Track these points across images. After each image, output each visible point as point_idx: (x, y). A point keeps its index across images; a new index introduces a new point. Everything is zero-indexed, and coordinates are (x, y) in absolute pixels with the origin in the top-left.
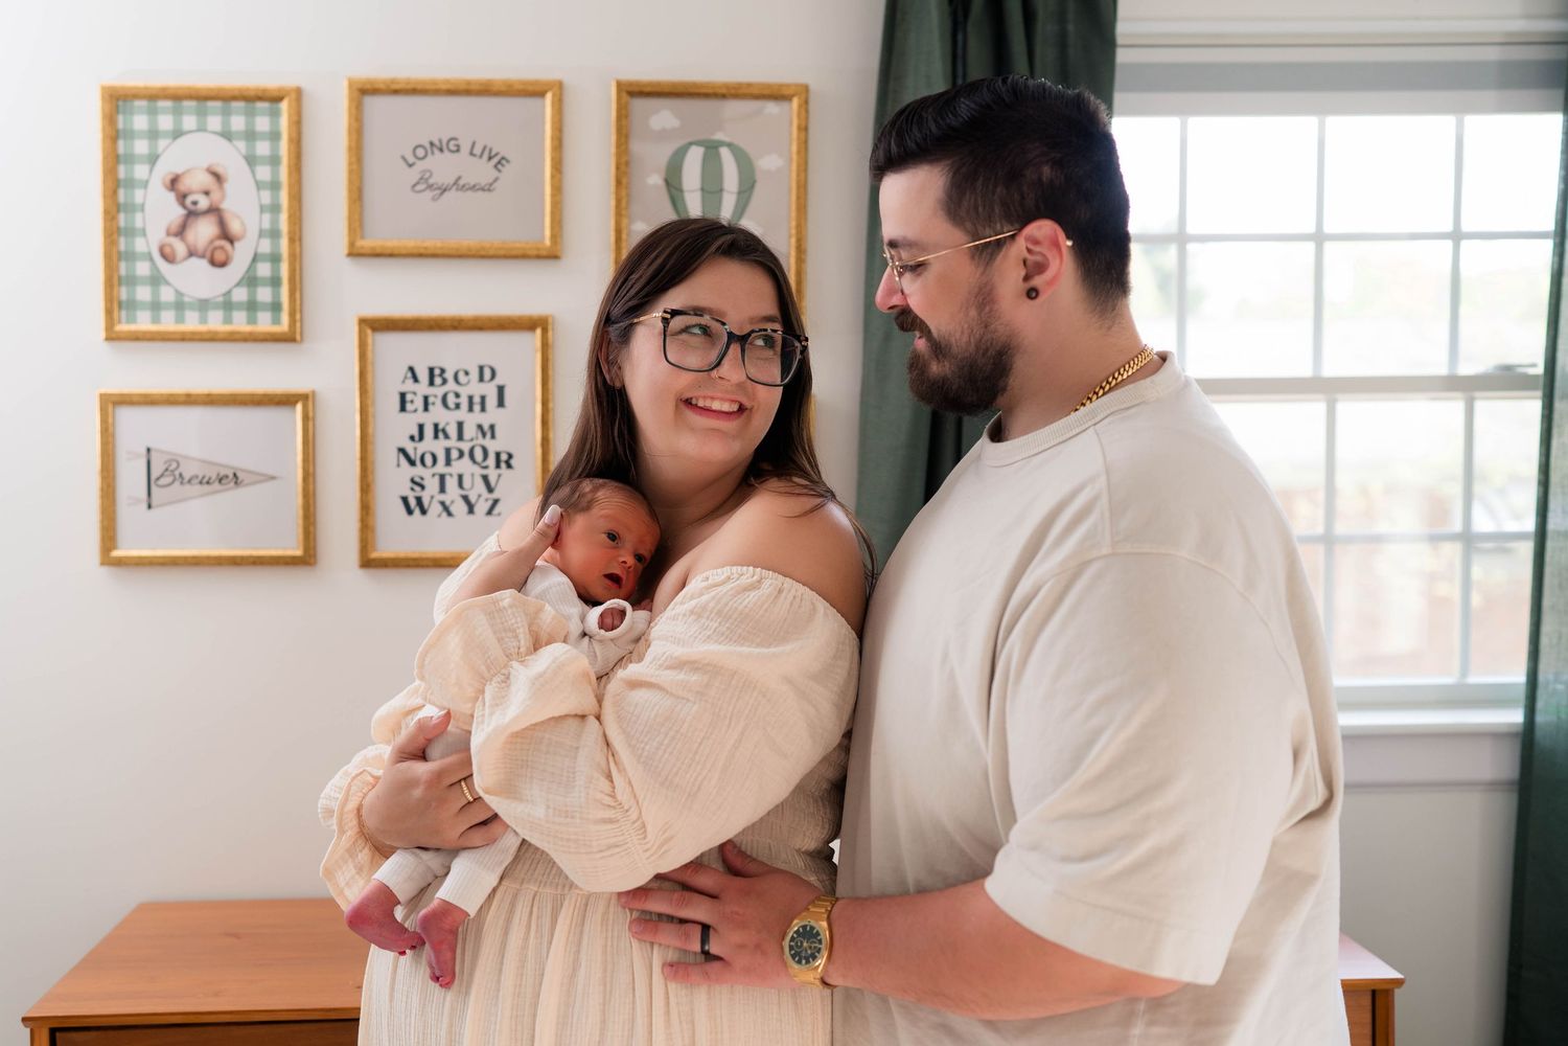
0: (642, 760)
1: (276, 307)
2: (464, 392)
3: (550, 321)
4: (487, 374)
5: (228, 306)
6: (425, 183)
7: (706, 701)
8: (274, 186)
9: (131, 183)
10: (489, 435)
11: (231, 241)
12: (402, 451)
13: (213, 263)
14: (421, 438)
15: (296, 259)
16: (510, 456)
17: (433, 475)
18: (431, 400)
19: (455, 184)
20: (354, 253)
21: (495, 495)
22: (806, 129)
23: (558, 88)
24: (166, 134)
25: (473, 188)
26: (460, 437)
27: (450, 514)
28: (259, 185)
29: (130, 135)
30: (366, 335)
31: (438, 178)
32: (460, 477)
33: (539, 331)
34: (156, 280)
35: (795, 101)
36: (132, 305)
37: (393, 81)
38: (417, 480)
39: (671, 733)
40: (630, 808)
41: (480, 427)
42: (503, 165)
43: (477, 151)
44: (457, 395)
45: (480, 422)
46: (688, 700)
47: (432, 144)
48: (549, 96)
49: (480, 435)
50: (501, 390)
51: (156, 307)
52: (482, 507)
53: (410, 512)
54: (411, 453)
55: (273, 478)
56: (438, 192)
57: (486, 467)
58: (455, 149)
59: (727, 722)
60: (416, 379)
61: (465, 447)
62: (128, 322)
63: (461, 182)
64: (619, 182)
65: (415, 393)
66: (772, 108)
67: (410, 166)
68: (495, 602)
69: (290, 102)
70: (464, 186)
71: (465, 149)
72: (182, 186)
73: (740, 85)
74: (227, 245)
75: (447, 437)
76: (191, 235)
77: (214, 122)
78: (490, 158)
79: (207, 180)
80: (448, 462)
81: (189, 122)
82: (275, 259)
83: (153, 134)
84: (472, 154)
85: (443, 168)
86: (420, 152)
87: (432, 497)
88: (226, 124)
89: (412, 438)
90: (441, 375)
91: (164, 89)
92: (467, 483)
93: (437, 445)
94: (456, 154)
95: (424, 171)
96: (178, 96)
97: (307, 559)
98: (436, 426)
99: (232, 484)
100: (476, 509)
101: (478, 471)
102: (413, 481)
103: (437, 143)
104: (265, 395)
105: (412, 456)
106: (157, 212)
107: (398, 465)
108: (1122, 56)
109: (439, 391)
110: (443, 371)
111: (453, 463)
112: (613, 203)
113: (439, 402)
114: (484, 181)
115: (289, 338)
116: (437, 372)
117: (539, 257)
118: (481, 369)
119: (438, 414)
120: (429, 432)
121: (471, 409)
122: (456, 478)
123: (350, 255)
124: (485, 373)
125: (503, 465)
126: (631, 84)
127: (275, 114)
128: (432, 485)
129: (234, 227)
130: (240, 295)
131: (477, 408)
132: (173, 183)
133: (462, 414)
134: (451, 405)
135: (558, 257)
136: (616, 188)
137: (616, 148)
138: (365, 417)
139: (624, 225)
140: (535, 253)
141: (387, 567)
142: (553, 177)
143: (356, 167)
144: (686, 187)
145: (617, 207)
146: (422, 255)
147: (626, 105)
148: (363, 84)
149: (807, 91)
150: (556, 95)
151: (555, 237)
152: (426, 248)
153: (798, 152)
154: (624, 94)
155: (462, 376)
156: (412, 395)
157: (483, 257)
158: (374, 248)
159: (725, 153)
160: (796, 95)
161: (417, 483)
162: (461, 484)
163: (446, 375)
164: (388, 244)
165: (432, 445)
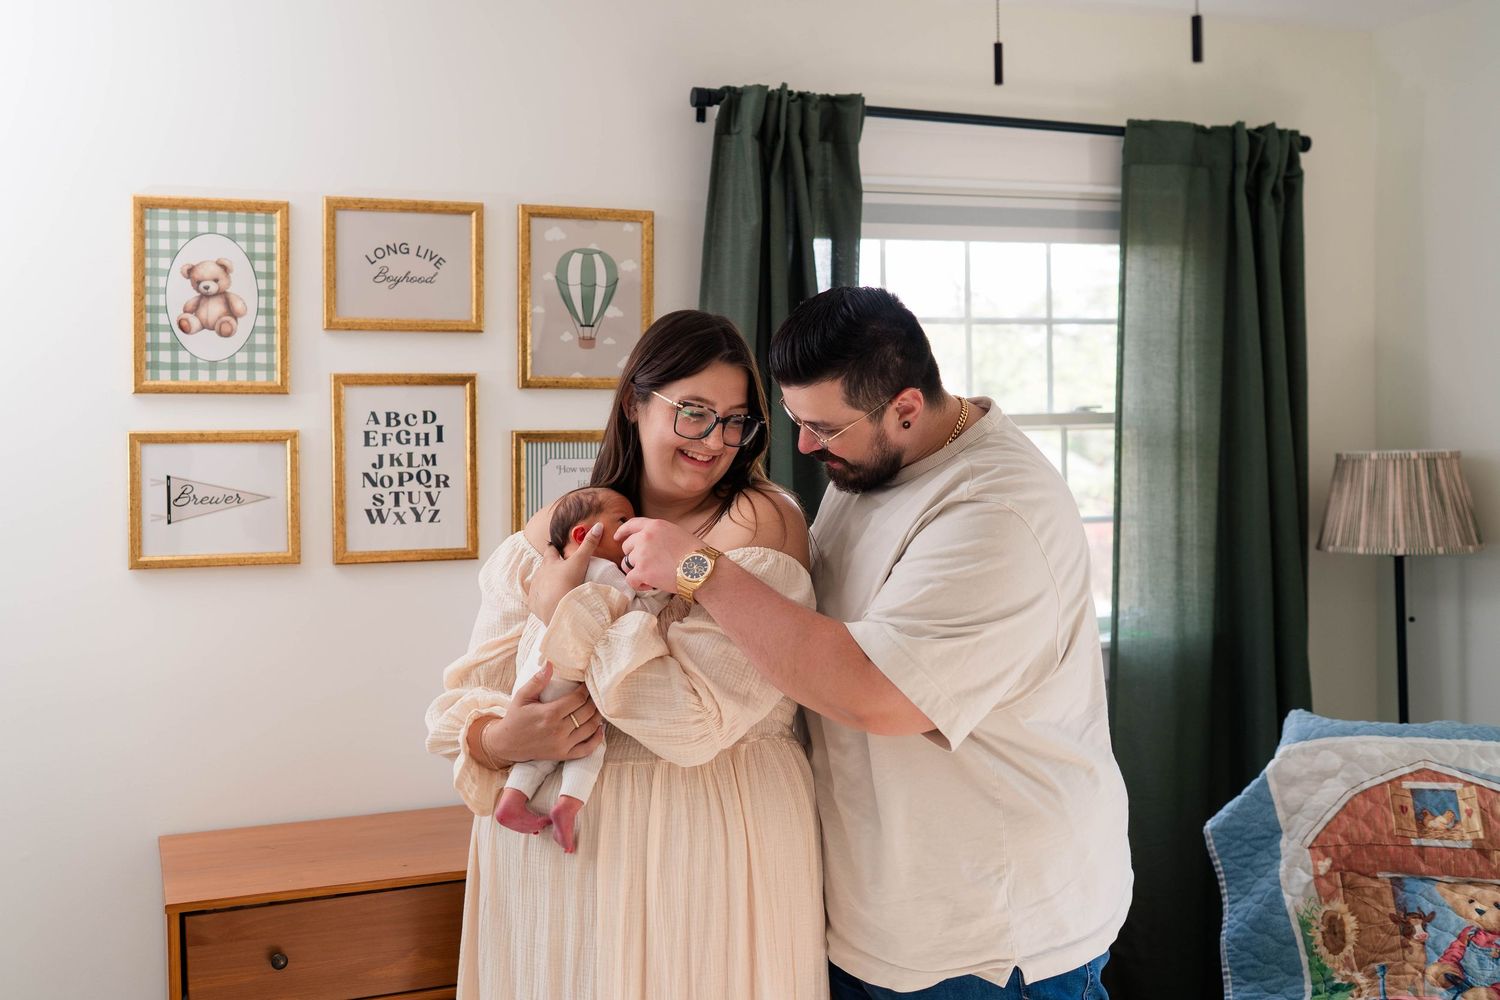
1: (270, 367)
2: (413, 431)
3: (477, 379)
5: (232, 366)
6: (383, 276)
8: (270, 276)
9: (155, 272)
10: (431, 463)
11: (236, 318)
12: (366, 475)
13: (220, 334)
14: (381, 466)
15: (285, 330)
16: (447, 478)
17: (390, 493)
18: (388, 437)
19: (405, 278)
20: (332, 326)
21: (435, 508)
22: (653, 243)
23: (479, 209)
24: (183, 235)
25: (420, 280)
26: (410, 465)
27: (403, 522)
28: (257, 275)
29: (156, 235)
30: (340, 388)
31: (393, 273)
32: (410, 494)
33: (468, 385)
34: (175, 346)
35: (646, 224)
36: (155, 365)
38: (378, 497)
40: (712, 710)
41: (425, 456)
42: (441, 264)
43: (422, 253)
44: (408, 433)
45: (424, 453)
47: (388, 247)
48: (474, 214)
49: (425, 463)
50: (440, 429)
51: (175, 367)
52: (426, 516)
53: (373, 521)
54: (374, 477)
55: (268, 498)
56: (393, 283)
57: (430, 486)
58: (405, 251)
60: (377, 422)
61: (414, 471)
62: (152, 380)
63: (410, 276)
65: (376, 432)
66: (628, 227)
67: (372, 263)
68: (581, 592)
69: (282, 213)
70: (412, 279)
71: (413, 251)
72: (197, 275)
73: (607, 211)
74: (232, 320)
75: (400, 464)
76: (203, 312)
77: (223, 227)
78: (431, 259)
79: (217, 271)
80: (401, 483)
81: (203, 226)
82: (269, 330)
83: (174, 235)
84: (418, 255)
85: (396, 265)
86: (380, 253)
87: (389, 510)
88: (231, 228)
89: (374, 466)
90: (395, 418)
91: (185, 201)
92: (415, 498)
93: (394, 472)
94: (407, 255)
95: (383, 267)
96: (193, 206)
97: (292, 559)
98: (392, 456)
99: (235, 503)
100: (422, 518)
101: (423, 489)
102: (374, 497)
103: (393, 248)
104: (263, 434)
105: (374, 479)
106: (177, 294)
107: (364, 486)
108: (866, 199)
109: (395, 430)
110: (397, 415)
111: (405, 484)
112: (519, 293)
113: (394, 438)
114: (428, 274)
115: (281, 390)
116: (393, 416)
117: (467, 331)
118: (425, 413)
119: (393, 447)
120: (387, 460)
121: (418, 444)
122: (407, 495)
123: (328, 329)
124: (429, 416)
125: (442, 485)
126: (532, 207)
127: (269, 222)
128: (389, 500)
129: (238, 306)
130: (242, 358)
131: (422, 442)
132: (190, 272)
133: (411, 447)
134: (404, 441)
135: (481, 331)
136: (522, 282)
137: (522, 253)
138: (339, 450)
139: (528, 309)
140: (465, 328)
141: (356, 563)
142: (477, 273)
143: (332, 263)
144: (570, 283)
145: (523, 296)
146: (382, 329)
147: (529, 222)
148: (338, 202)
149: (653, 216)
150: (477, 215)
151: (479, 317)
152: (385, 324)
153: (647, 259)
154: (527, 215)
155: (411, 419)
156: (374, 434)
157: (427, 331)
158: (346, 324)
159: (597, 258)
160: (645, 218)
161: (378, 499)
162: (411, 501)
163: (399, 418)
164: (357, 321)
165: (388, 470)
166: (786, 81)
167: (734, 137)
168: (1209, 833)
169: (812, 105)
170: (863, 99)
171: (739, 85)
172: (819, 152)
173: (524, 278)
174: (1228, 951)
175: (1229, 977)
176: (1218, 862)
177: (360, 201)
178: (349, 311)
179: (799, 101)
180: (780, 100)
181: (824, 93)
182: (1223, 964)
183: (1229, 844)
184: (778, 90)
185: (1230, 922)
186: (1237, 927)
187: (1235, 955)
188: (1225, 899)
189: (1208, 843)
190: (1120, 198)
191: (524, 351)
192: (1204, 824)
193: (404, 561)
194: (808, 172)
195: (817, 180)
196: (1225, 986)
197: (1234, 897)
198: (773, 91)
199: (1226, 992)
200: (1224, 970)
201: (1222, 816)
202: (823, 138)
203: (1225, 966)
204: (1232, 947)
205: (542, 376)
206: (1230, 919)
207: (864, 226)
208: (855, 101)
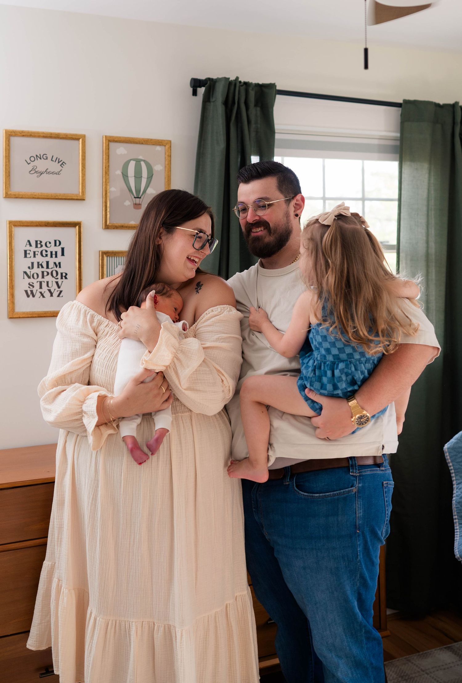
2: (49, 250)
3: (82, 224)
4: (58, 243)
6: (34, 171)
10: (58, 267)
12: (25, 273)
14: (33, 267)
16: (66, 274)
17: (37, 282)
18: (36, 253)
19: (45, 171)
20: (8, 196)
21: (60, 289)
22: (170, 156)
23: (83, 137)
25: (53, 173)
26: (48, 267)
27: (44, 297)
30: (12, 228)
31: (39, 169)
32: (48, 282)
33: (77, 227)
35: (167, 147)
38: (31, 284)
41: (55, 263)
42: (64, 165)
43: (54, 159)
44: (46, 251)
45: (55, 261)
47: (37, 156)
48: (81, 140)
49: (55, 266)
50: (63, 249)
52: (56, 294)
53: (28, 296)
54: (29, 273)
56: (39, 174)
57: (58, 279)
58: (46, 158)
60: (30, 245)
61: (49, 271)
63: (48, 171)
66: (158, 148)
67: (29, 164)
70: (49, 172)
73: (148, 140)
75: (42, 267)
78: (59, 162)
80: (43, 277)
84: (52, 160)
85: (41, 165)
86: (32, 159)
87: (37, 290)
89: (29, 268)
90: (40, 244)
92: (50, 285)
93: (39, 271)
94: (46, 160)
95: (34, 166)
98: (38, 263)
100: (53, 295)
101: (54, 280)
102: (29, 284)
103: (39, 156)
105: (29, 275)
107: (24, 278)
108: (277, 136)
109: (39, 250)
110: (41, 242)
111: (45, 277)
112: (104, 180)
113: (39, 254)
114: (57, 170)
116: (39, 242)
117: (77, 199)
118: (55, 241)
119: (39, 258)
120: (35, 265)
121: (51, 257)
122: (46, 283)
123: (6, 197)
125: (64, 278)
126: (110, 137)
128: (37, 286)
131: (54, 256)
133: (48, 258)
134: (44, 255)
135: (84, 200)
136: (105, 175)
137: (105, 160)
138: (11, 260)
139: (108, 189)
140: (76, 198)
141: (20, 318)
142: (82, 170)
143: (8, 163)
144: (129, 175)
145: (105, 182)
146: (34, 198)
147: (109, 144)
148: (11, 132)
149: (171, 143)
150: (82, 140)
151: (83, 192)
152: (35, 195)
153: (168, 164)
154: (107, 141)
155: (48, 244)
156: (29, 251)
157: (57, 199)
158: (15, 195)
159: (143, 164)
160: (167, 144)
162: (48, 286)
163: (42, 244)
164: (21, 193)
165: (36, 270)
166: (238, 76)
167: (212, 103)
168: (446, 450)
169: (250, 89)
170: (276, 86)
171: (215, 77)
172: (255, 112)
173: (106, 173)
174: (456, 508)
175: (457, 520)
176: (451, 464)
177: (23, 132)
178: (16, 188)
179: (244, 86)
180: (235, 85)
181: (257, 82)
182: (454, 514)
183: (456, 455)
184: (233, 80)
185: (457, 494)
186: (460, 496)
187: (460, 510)
188: (454, 482)
189: (446, 455)
190: (399, 139)
191: (106, 210)
192: (444, 446)
193: (44, 317)
194: (249, 122)
195: (253, 126)
196: (455, 525)
197: (459, 481)
198: (231, 80)
199: (455, 528)
200: (454, 517)
201: (452, 442)
202: (256, 105)
203: (455, 516)
204: (459, 506)
205: (115, 223)
206: (457, 492)
207: (276, 150)
208: (271, 86)
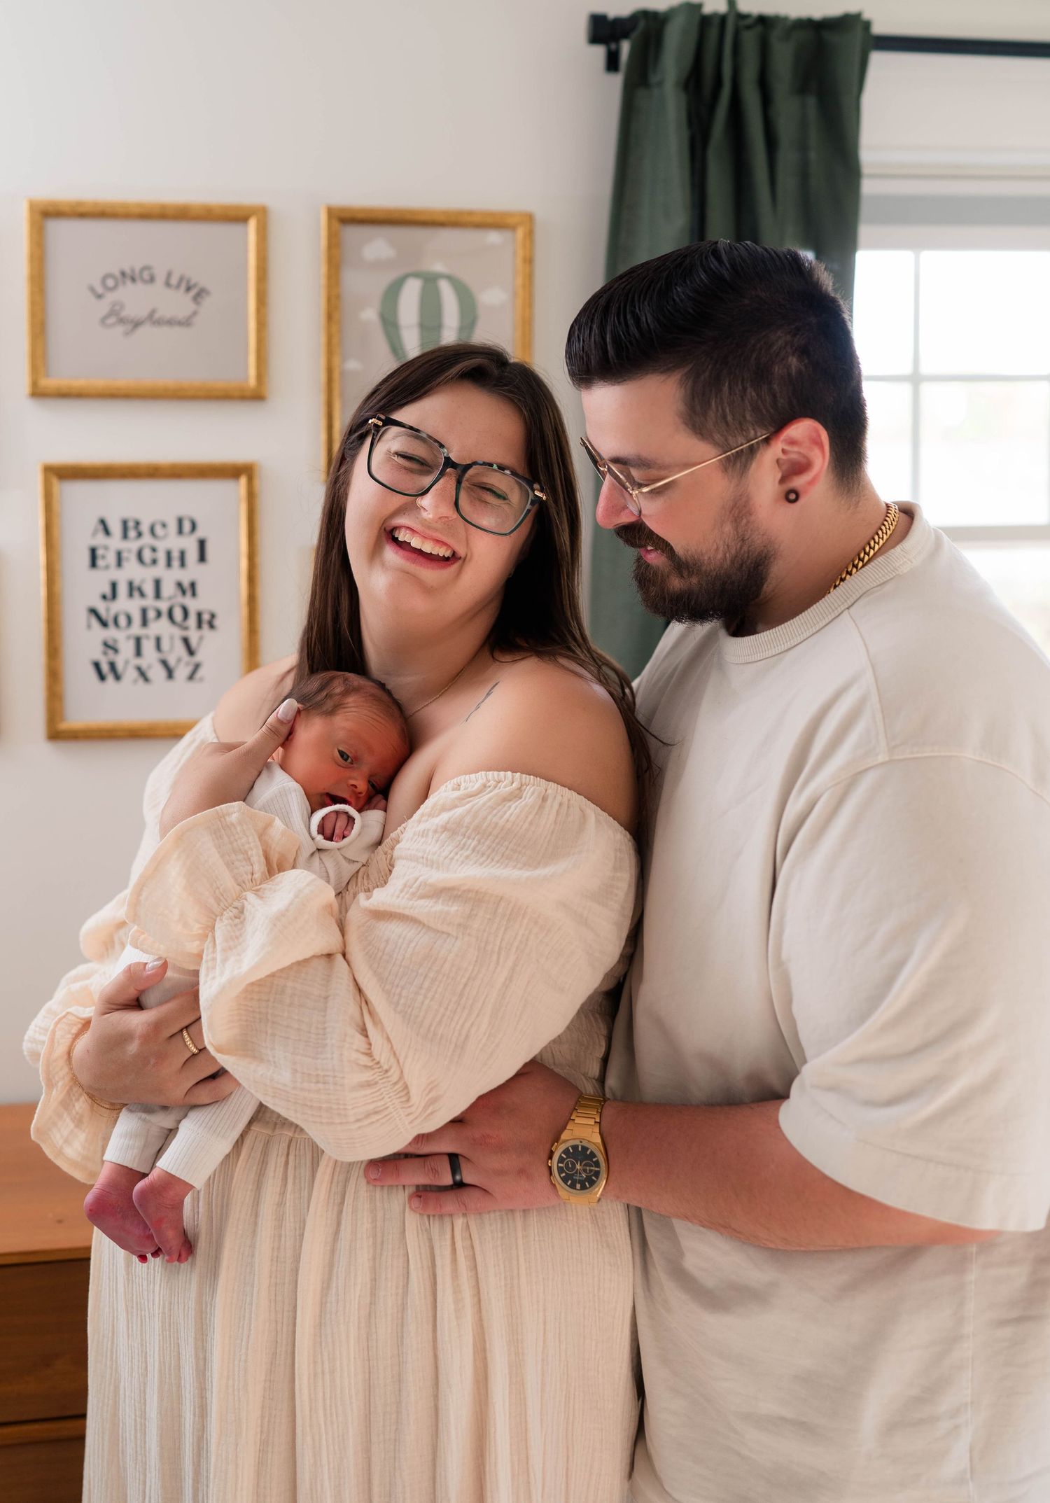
0: (399, 1008)
2: (162, 546)
3: (257, 469)
4: (187, 526)
6: (116, 316)
7: (469, 935)
10: (189, 593)
12: (94, 612)
14: (114, 595)
16: (213, 616)
17: (128, 637)
18: (125, 555)
19: (148, 317)
20: (38, 393)
21: (199, 657)
22: (532, 263)
23: (261, 214)
25: (171, 322)
26: (158, 595)
27: (146, 679)
30: (52, 484)
31: (130, 311)
32: (158, 641)
33: (243, 479)
35: (520, 233)
37: (79, 204)
38: (110, 643)
39: (431, 975)
40: (390, 1068)
41: (180, 585)
42: (203, 298)
43: (174, 281)
44: (154, 550)
45: (179, 579)
46: (449, 935)
47: (123, 273)
48: (252, 223)
49: (179, 593)
50: (202, 544)
52: (182, 672)
53: (102, 677)
54: (103, 613)
56: (130, 326)
57: (186, 628)
58: (149, 278)
59: (495, 957)
60: (107, 532)
61: (164, 606)
63: (157, 316)
64: (330, 317)
65: (106, 548)
66: (494, 237)
67: (99, 296)
68: (221, 817)
70: (158, 320)
73: (460, 213)
75: (142, 594)
78: (188, 289)
80: (145, 622)
84: (168, 284)
85: (135, 299)
86: (110, 283)
87: (127, 662)
89: (104, 597)
90: (135, 528)
92: (165, 645)
93: (134, 606)
94: (150, 285)
95: (114, 304)
98: (131, 585)
100: (176, 674)
101: (178, 633)
102: (106, 644)
103: (128, 272)
105: (105, 617)
107: (90, 627)
108: (868, 187)
109: (132, 545)
110: (137, 523)
111: (150, 624)
112: (323, 339)
113: (133, 558)
114: (182, 314)
116: (131, 524)
117: (241, 398)
118: (180, 522)
119: (133, 571)
120: (122, 590)
121: (169, 564)
122: (153, 639)
123: (33, 395)
124: (185, 525)
125: (205, 626)
126: (342, 210)
128: (127, 648)
131: (176, 563)
133: (160, 570)
134: (147, 560)
135: (264, 399)
136: (332, 323)
137: (330, 279)
138: (49, 575)
139: (337, 364)
140: (241, 393)
141: (79, 738)
142: (258, 313)
143: (38, 297)
144: (400, 324)
145: (331, 345)
146: (113, 395)
147: (338, 233)
148: (47, 207)
149: (533, 220)
150: (258, 222)
151: (260, 376)
152: (118, 388)
153: (522, 286)
154: (334, 222)
155: (159, 530)
156: (104, 550)
157: (182, 397)
158: (61, 389)
159: (446, 289)
160: (520, 224)
161: (109, 646)
162: (158, 646)
163: (140, 528)
164: (79, 384)
165: (126, 605)
167: (654, 91)
169: (775, 36)
172: (792, 110)
178: (64, 372)
179: (759, 29)
180: (724, 26)
184: (721, 13)
193: (148, 737)
194: (771, 143)
195: (787, 156)
198: (713, 14)
202: (802, 89)
207: (865, 231)
208: (850, 24)
